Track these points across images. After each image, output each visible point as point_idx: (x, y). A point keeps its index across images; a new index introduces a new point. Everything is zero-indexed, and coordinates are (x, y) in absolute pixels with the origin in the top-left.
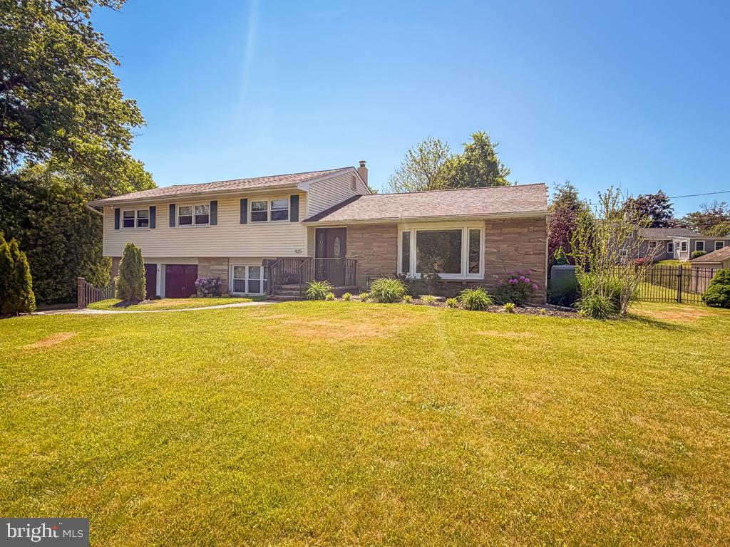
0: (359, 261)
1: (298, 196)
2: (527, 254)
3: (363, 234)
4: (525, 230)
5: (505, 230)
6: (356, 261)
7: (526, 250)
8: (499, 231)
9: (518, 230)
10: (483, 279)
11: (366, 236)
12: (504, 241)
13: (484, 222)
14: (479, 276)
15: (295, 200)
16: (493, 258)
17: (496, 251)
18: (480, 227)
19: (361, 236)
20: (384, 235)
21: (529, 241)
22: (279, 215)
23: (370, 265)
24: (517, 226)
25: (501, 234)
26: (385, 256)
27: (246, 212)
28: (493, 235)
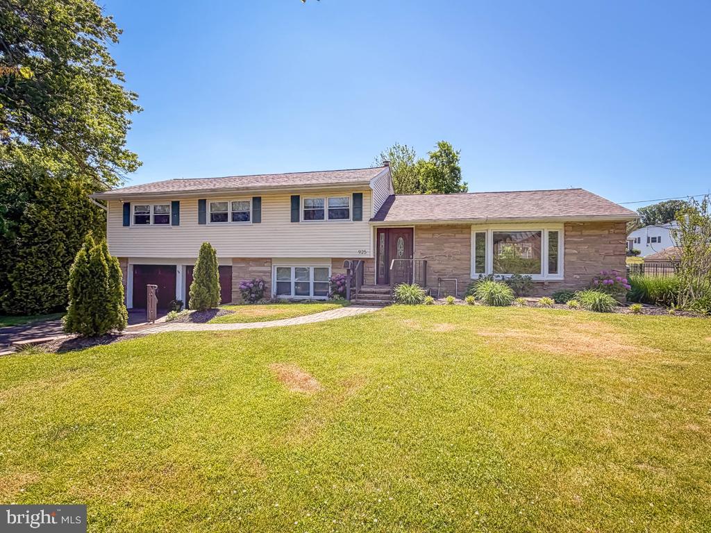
0: (430, 262)
1: (362, 194)
2: (607, 255)
3: (433, 234)
4: (607, 232)
5: (586, 232)
6: (426, 262)
7: (606, 252)
8: (580, 233)
9: (597, 232)
10: (562, 279)
11: (437, 236)
12: (584, 243)
13: (563, 225)
14: (559, 276)
15: (358, 198)
16: (573, 259)
17: (576, 252)
18: (559, 229)
19: (430, 236)
20: (457, 236)
21: (610, 243)
22: (339, 214)
23: (442, 266)
24: (597, 229)
25: (581, 236)
26: (458, 257)
27: (298, 209)
28: (572, 236)
